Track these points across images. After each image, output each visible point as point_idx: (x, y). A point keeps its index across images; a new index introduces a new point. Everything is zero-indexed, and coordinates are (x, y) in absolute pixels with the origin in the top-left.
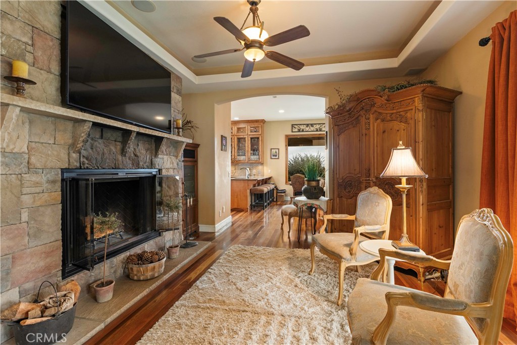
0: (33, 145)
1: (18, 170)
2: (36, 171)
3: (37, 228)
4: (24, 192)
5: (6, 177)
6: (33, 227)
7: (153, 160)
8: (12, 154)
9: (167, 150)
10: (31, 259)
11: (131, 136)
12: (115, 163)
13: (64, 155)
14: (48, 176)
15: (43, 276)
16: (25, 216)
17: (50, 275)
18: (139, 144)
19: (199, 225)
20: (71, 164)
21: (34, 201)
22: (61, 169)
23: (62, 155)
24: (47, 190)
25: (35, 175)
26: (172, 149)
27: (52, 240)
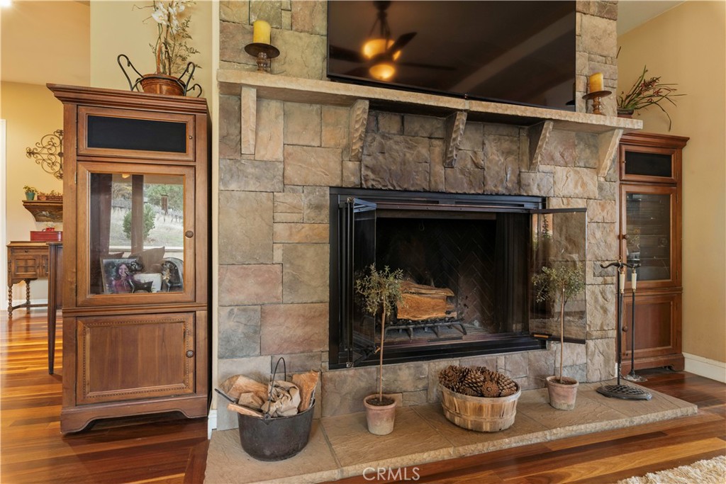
0: (290, 149)
1: (270, 186)
2: (293, 189)
3: (293, 276)
4: (277, 220)
5: (256, 196)
6: (288, 273)
7: (523, 175)
8: (263, 163)
9: (566, 154)
10: (285, 321)
11: (457, 123)
12: (430, 181)
13: (334, 164)
14: (310, 197)
15: (303, 352)
16: (278, 255)
17: (311, 354)
18: (486, 142)
19: (685, 354)
20: (345, 178)
21: (291, 235)
22: (331, 187)
23: (332, 164)
24: (309, 220)
25: (291, 194)
26: (582, 152)
27: (314, 300)
